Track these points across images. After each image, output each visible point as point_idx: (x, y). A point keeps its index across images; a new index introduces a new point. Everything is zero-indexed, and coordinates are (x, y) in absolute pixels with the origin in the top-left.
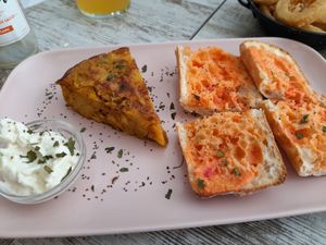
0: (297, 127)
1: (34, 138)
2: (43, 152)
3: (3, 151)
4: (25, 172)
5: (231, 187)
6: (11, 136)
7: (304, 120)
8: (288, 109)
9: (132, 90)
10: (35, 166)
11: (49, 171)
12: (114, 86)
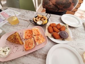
0: (37, 39)
1: (3, 49)
2: (5, 51)
3: (0, 52)
4: (3, 54)
5: (29, 49)
6: (1, 50)
7: (38, 38)
8: (37, 37)
9: (16, 39)
10: (4, 53)
11: (6, 53)
12: (14, 39)
